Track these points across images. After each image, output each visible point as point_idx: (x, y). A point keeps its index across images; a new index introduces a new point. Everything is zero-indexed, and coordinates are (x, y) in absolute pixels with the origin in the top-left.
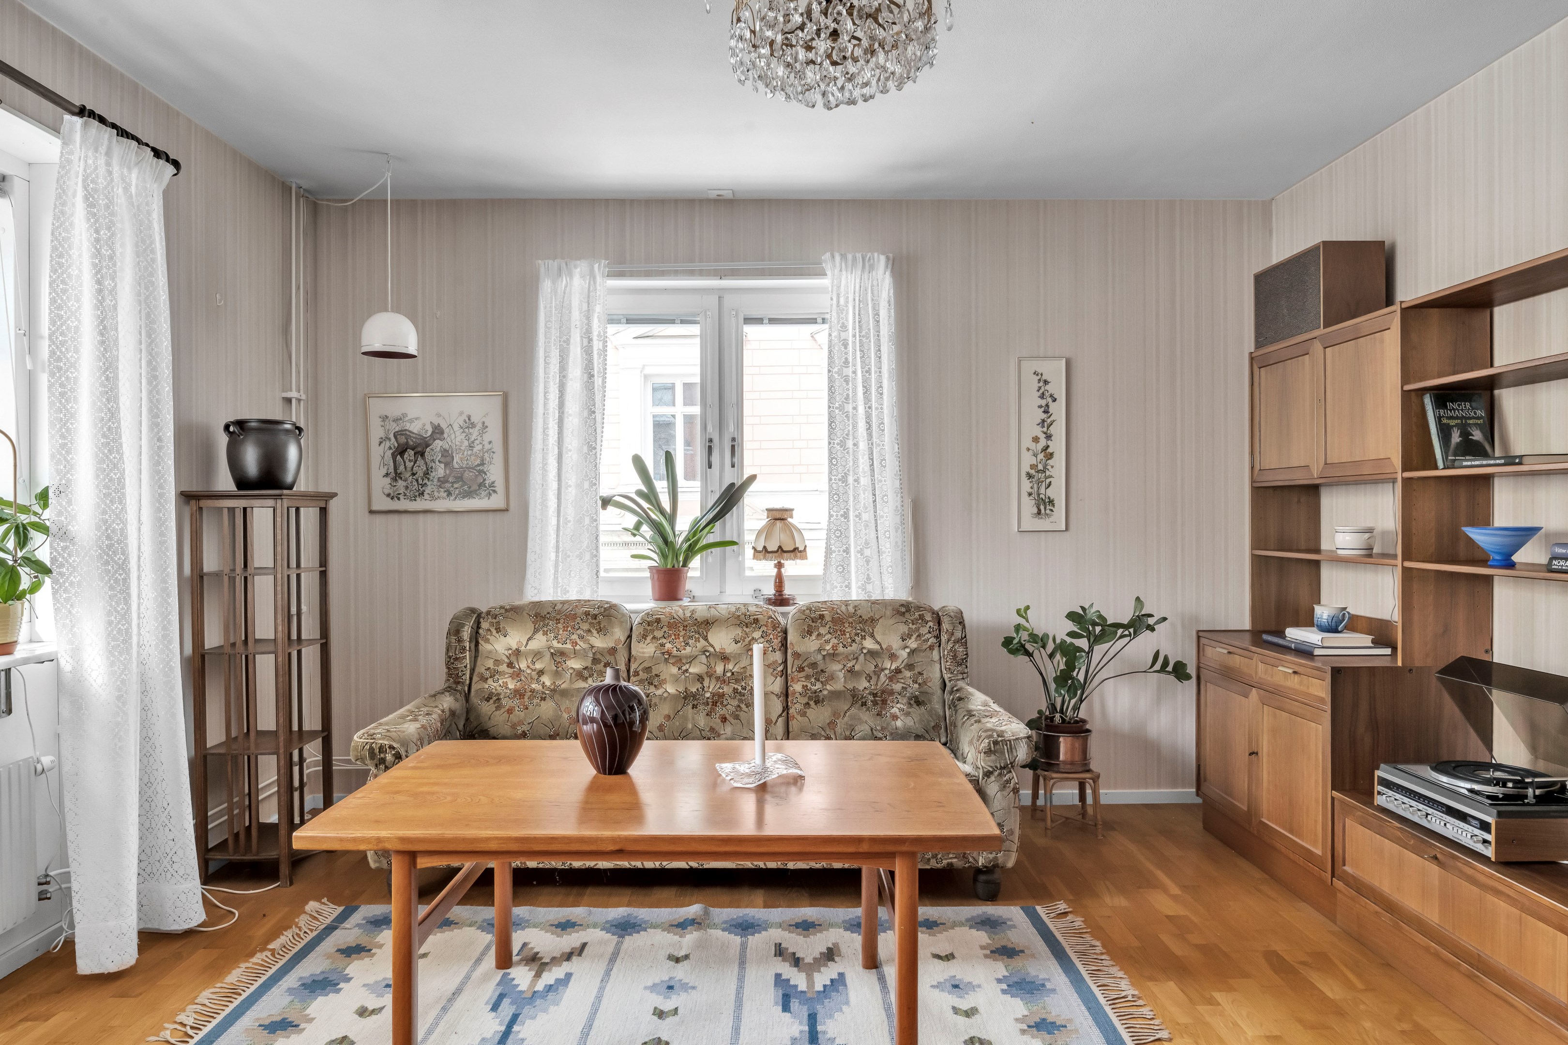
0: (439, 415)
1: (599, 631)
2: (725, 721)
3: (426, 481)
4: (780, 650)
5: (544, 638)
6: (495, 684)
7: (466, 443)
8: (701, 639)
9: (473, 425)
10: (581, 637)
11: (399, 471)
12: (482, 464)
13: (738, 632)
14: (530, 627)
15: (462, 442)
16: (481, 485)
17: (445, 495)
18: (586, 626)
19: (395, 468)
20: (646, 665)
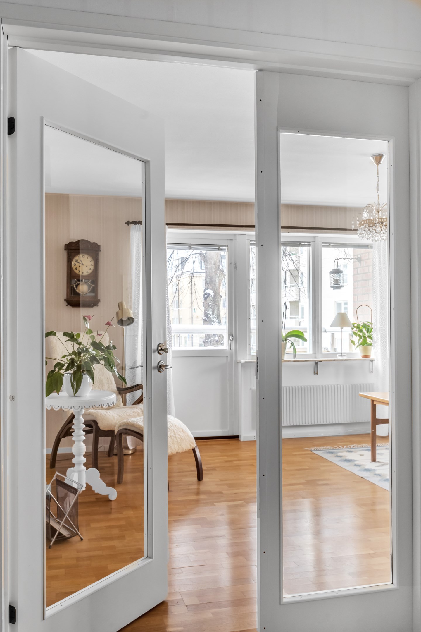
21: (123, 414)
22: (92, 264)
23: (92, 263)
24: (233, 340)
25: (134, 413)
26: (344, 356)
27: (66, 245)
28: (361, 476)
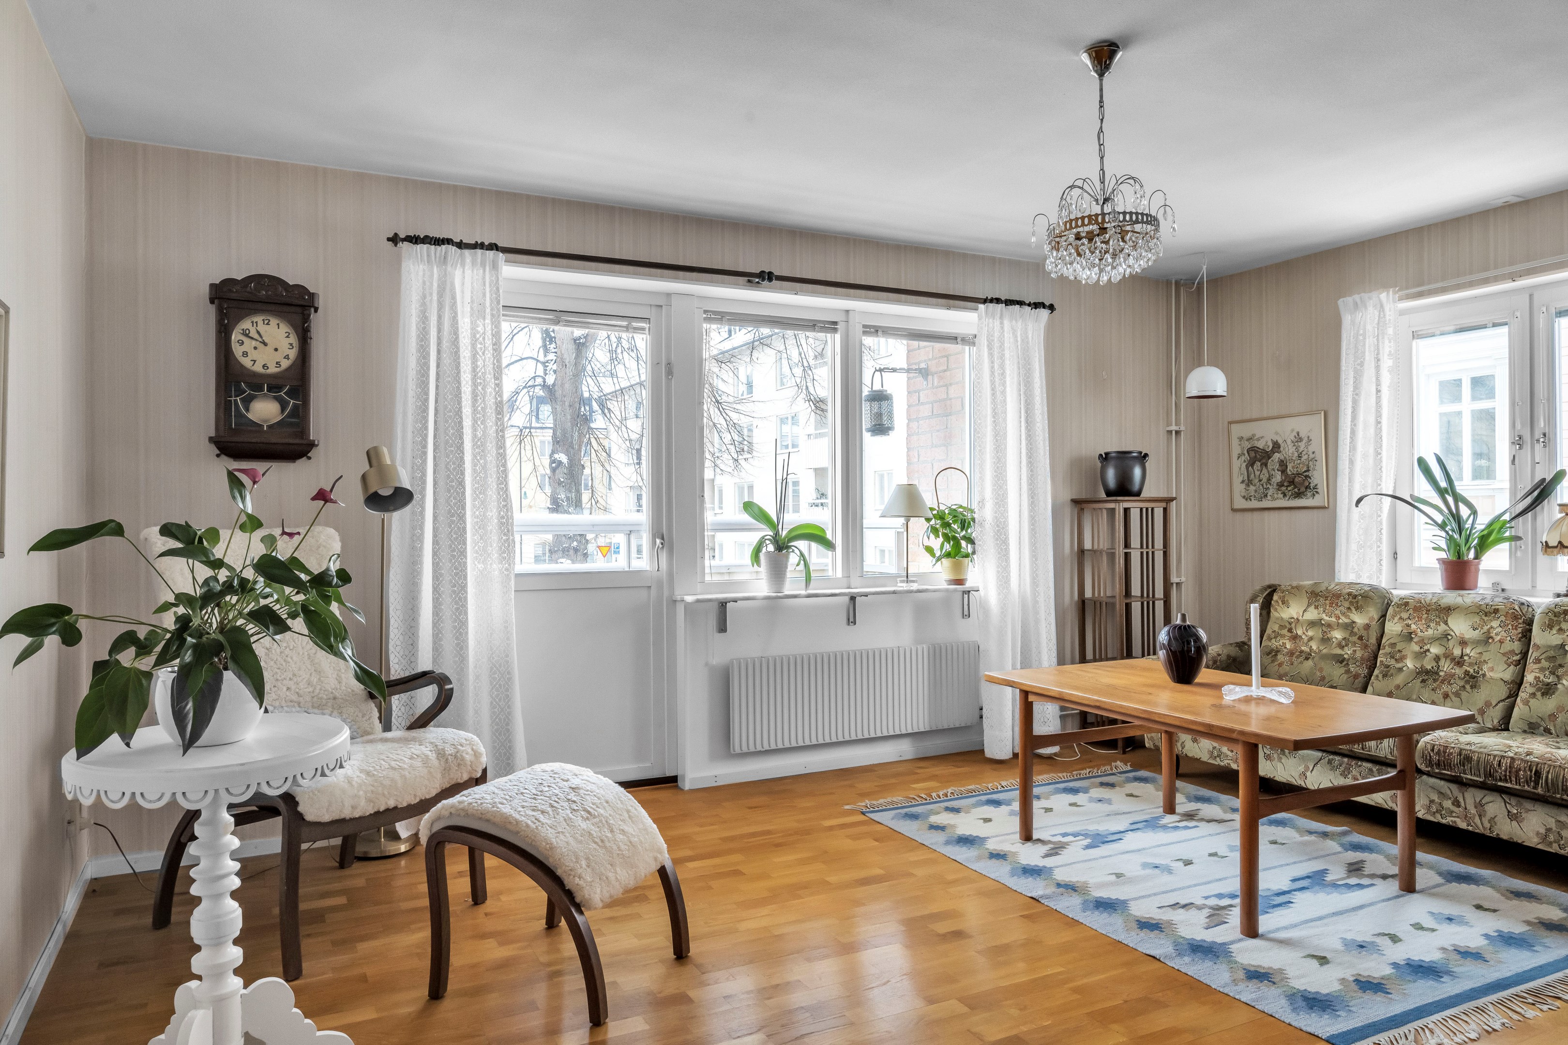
0: (1277, 433)
1: (1357, 609)
2: (1446, 698)
3: (1269, 486)
4: (1519, 640)
5: (1316, 611)
6: (1277, 644)
7: (1296, 454)
8: (1441, 623)
9: (1301, 440)
10: (1344, 614)
11: (1250, 479)
12: (1308, 471)
13: (1477, 619)
14: (1306, 601)
15: (1293, 454)
16: (1308, 487)
17: (1282, 496)
18: (1347, 604)
19: (1248, 477)
20: (1392, 641)
21: (378, 767)
22: (291, 344)
23: (294, 339)
24: (663, 547)
25: (411, 758)
26: (913, 581)
27: (212, 286)
28: (1030, 895)
